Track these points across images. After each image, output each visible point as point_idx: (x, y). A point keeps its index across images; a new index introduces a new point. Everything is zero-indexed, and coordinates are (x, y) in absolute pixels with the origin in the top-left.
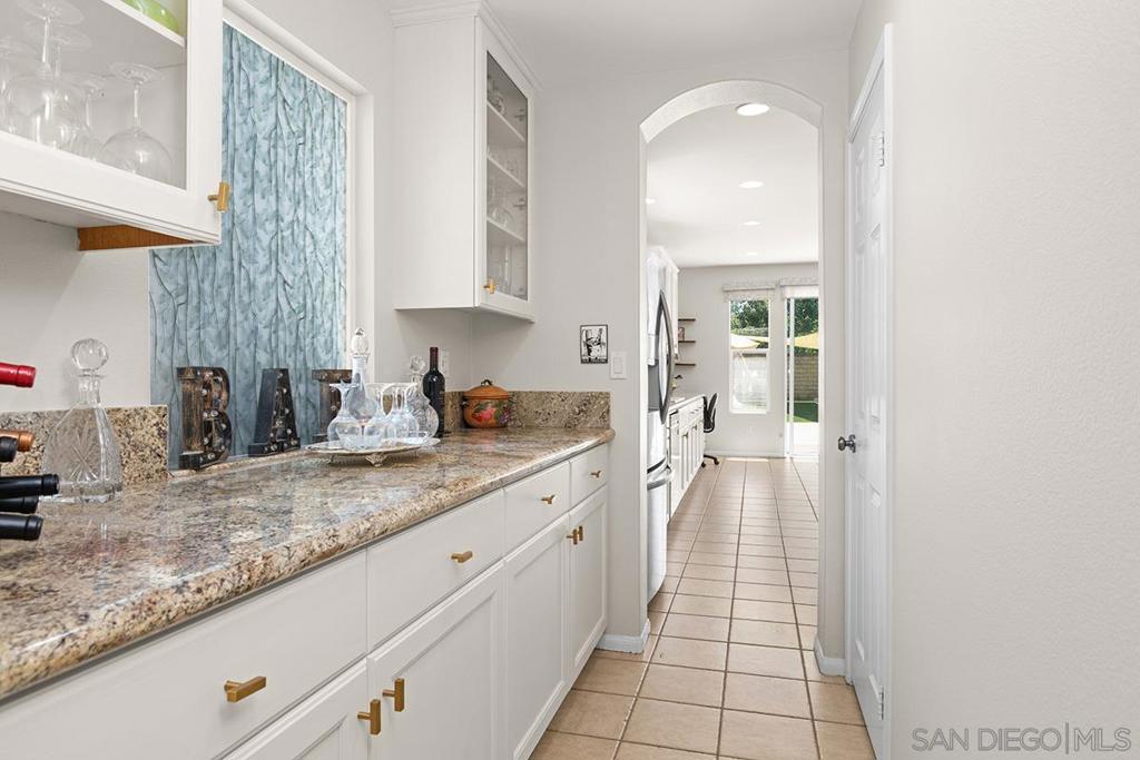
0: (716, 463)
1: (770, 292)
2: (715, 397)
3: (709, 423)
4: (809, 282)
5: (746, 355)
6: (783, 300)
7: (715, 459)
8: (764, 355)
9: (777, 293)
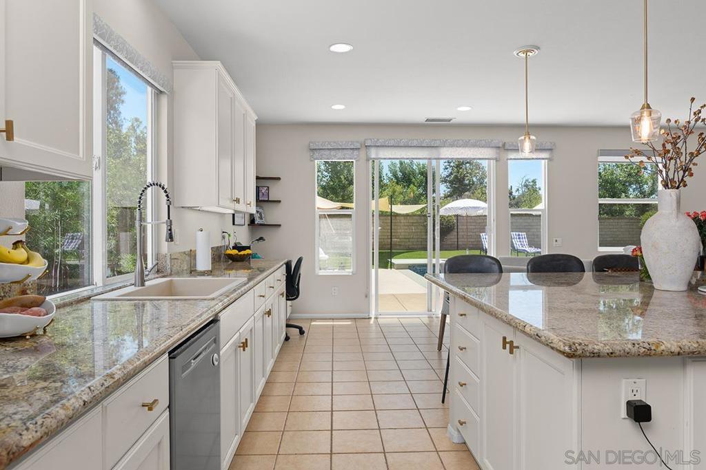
0: (302, 332)
1: (356, 152)
2: (300, 261)
3: (292, 291)
4: (392, 143)
5: (330, 216)
6: (368, 160)
7: (301, 329)
8: (349, 216)
9: (362, 154)
